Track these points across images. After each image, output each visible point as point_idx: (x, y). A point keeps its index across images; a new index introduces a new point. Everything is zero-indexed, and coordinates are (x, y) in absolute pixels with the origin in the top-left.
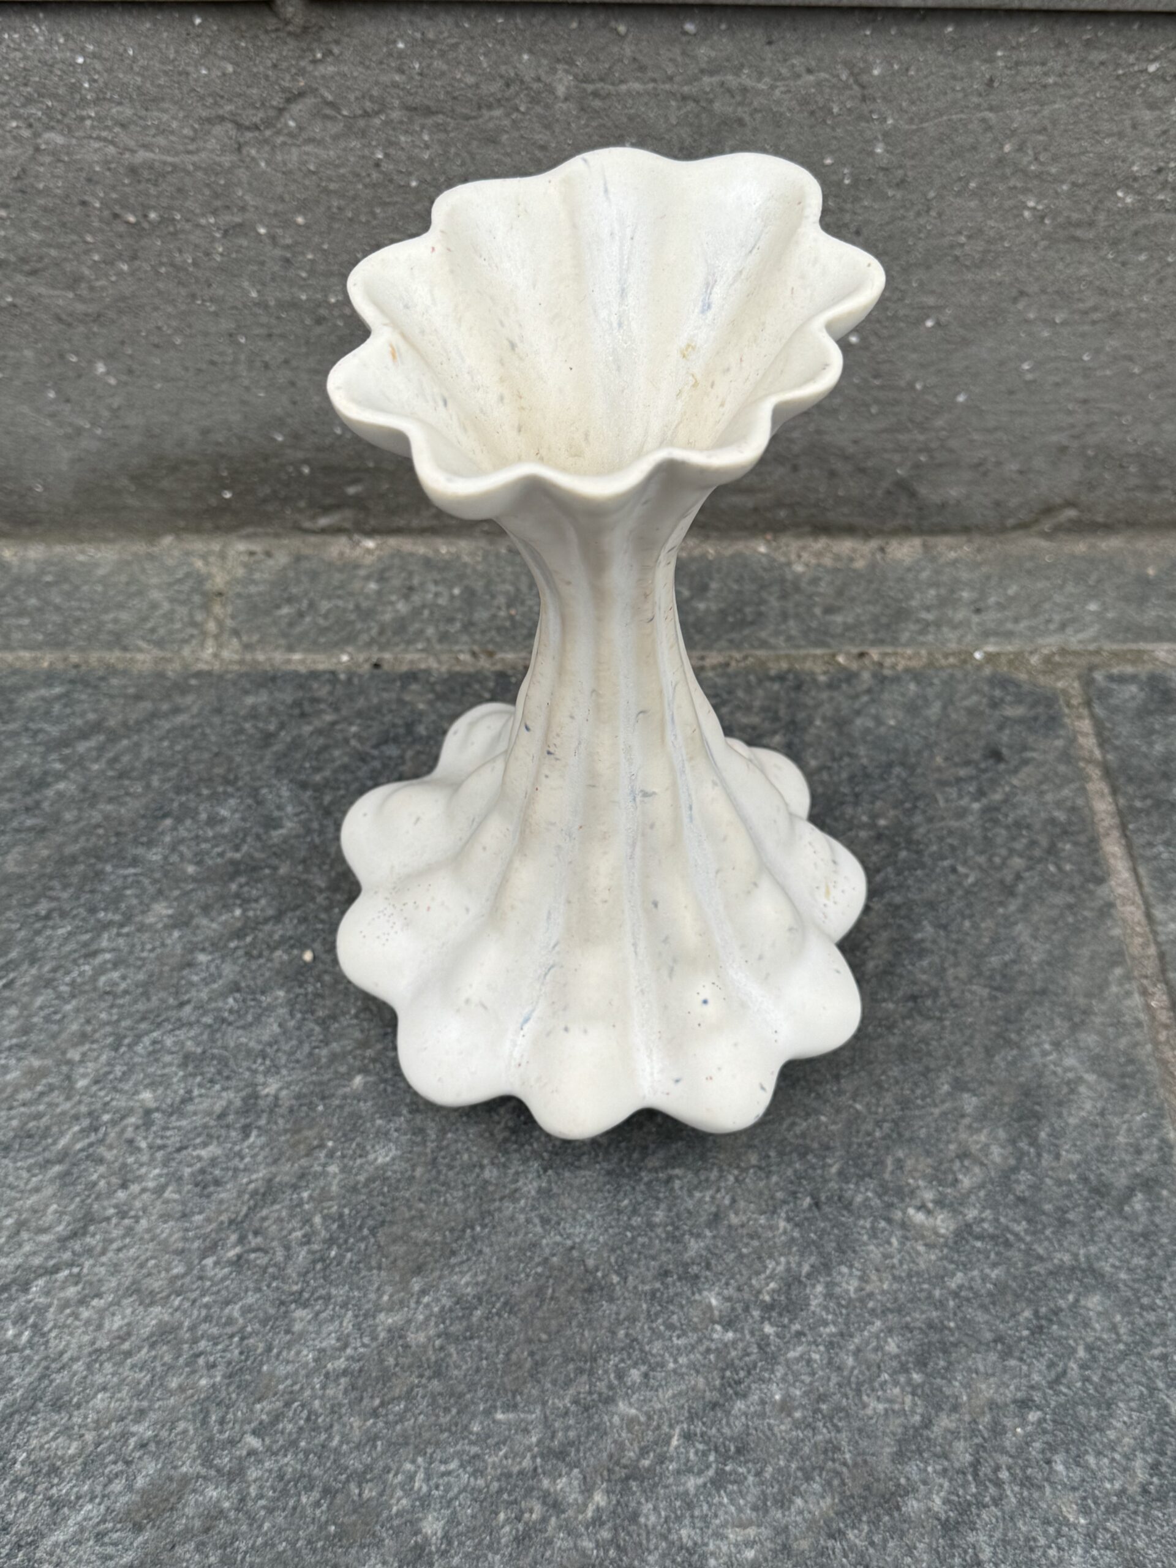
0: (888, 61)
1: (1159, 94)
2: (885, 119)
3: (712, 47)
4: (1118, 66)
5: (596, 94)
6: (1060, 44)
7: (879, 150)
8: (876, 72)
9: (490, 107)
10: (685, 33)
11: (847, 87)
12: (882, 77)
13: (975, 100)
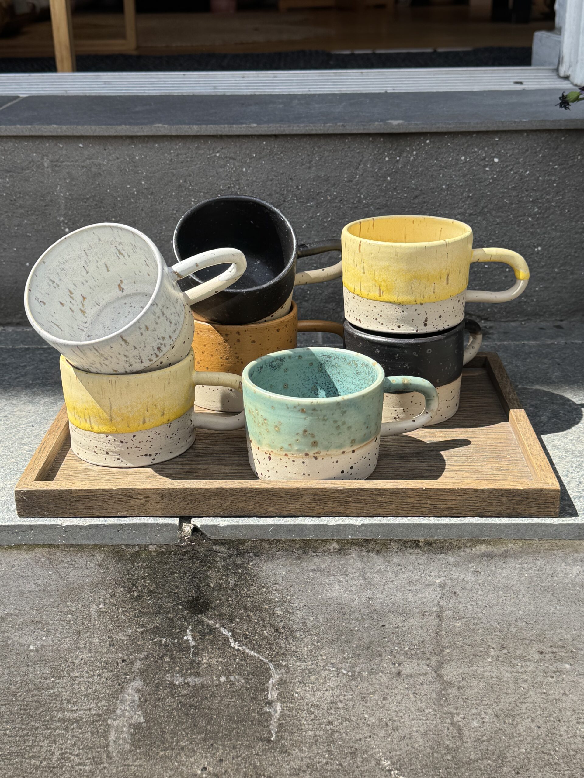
0: (141, 154)
1: (222, 163)
2: (143, 173)
3: (88, 151)
4: (207, 155)
5: (56, 166)
6: (189, 148)
7: (143, 183)
8: (137, 158)
9: (25, 170)
10: (80, 147)
11: (130, 163)
12: (139, 159)
13: (168, 166)
